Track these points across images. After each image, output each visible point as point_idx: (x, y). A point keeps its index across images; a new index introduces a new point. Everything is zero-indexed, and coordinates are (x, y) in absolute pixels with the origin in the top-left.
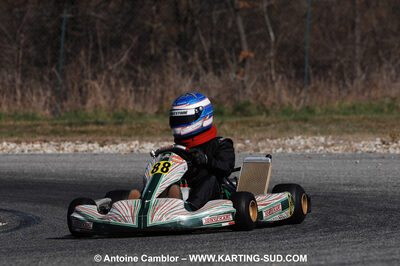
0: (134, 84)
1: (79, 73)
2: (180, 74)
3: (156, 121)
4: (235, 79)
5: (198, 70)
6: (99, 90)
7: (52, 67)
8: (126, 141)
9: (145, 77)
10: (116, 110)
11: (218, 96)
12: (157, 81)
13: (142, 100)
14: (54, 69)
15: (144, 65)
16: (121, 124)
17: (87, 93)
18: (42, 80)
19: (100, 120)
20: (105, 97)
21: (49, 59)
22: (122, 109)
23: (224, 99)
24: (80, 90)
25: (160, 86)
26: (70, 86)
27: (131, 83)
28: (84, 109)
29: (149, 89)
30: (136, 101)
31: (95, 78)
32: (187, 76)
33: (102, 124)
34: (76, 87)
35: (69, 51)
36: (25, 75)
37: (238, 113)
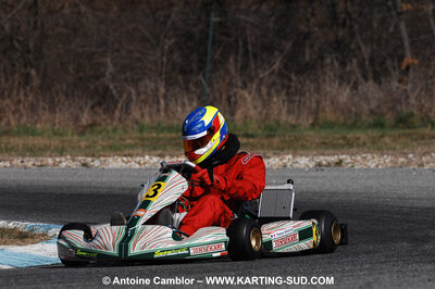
0: (287, 94)
1: (227, 81)
2: (337, 83)
3: (311, 133)
4: (397, 88)
5: (357, 78)
6: (249, 99)
7: (198, 74)
8: (279, 155)
9: (299, 86)
10: (267, 122)
11: (378, 107)
12: (312, 89)
13: (296, 110)
14: (200, 77)
15: (298, 73)
16: (273, 136)
17: (236, 103)
18: (187, 89)
19: (250, 132)
20: (255, 108)
21: (194, 66)
22: (275, 119)
23: (385, 110)
24: (229, 100)
25: (316, 95)
26: (217, 95)
27: (284, 92)
28: (233, 121)
29: (302, 100)
30: (290, 112)
31: (245, 86)
32: (345, 85)
33: (252, 136)
34: (224, 97)
35: (216, 57)
36: (169, 84)
37: (401, 125)
